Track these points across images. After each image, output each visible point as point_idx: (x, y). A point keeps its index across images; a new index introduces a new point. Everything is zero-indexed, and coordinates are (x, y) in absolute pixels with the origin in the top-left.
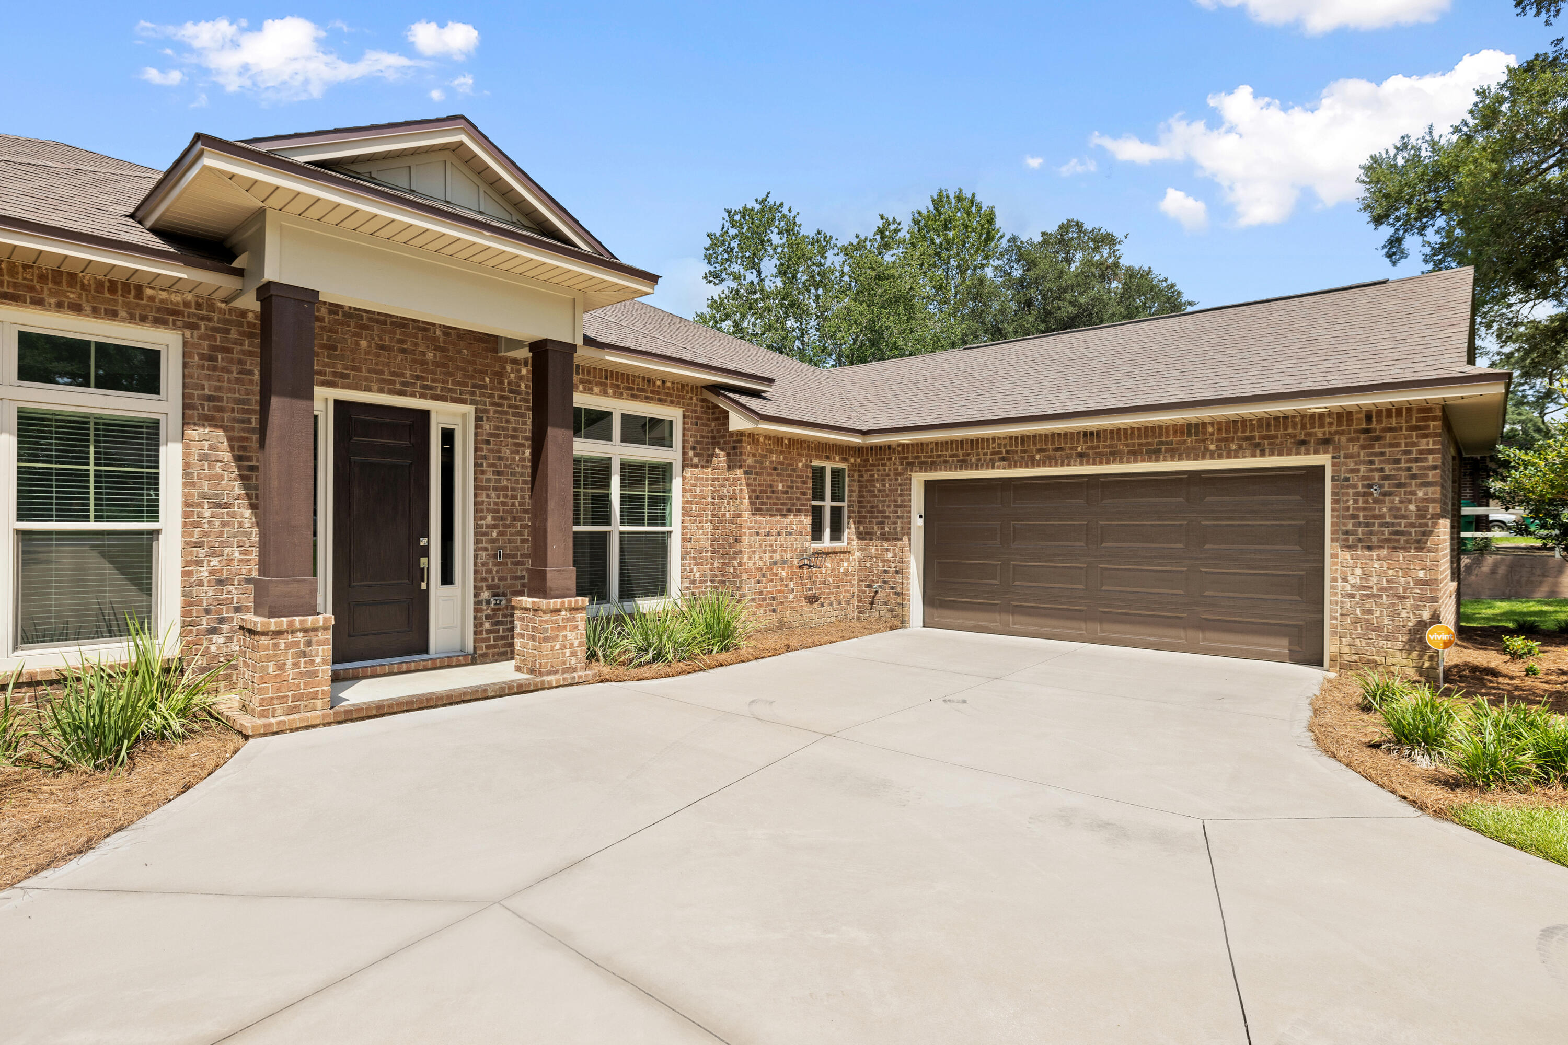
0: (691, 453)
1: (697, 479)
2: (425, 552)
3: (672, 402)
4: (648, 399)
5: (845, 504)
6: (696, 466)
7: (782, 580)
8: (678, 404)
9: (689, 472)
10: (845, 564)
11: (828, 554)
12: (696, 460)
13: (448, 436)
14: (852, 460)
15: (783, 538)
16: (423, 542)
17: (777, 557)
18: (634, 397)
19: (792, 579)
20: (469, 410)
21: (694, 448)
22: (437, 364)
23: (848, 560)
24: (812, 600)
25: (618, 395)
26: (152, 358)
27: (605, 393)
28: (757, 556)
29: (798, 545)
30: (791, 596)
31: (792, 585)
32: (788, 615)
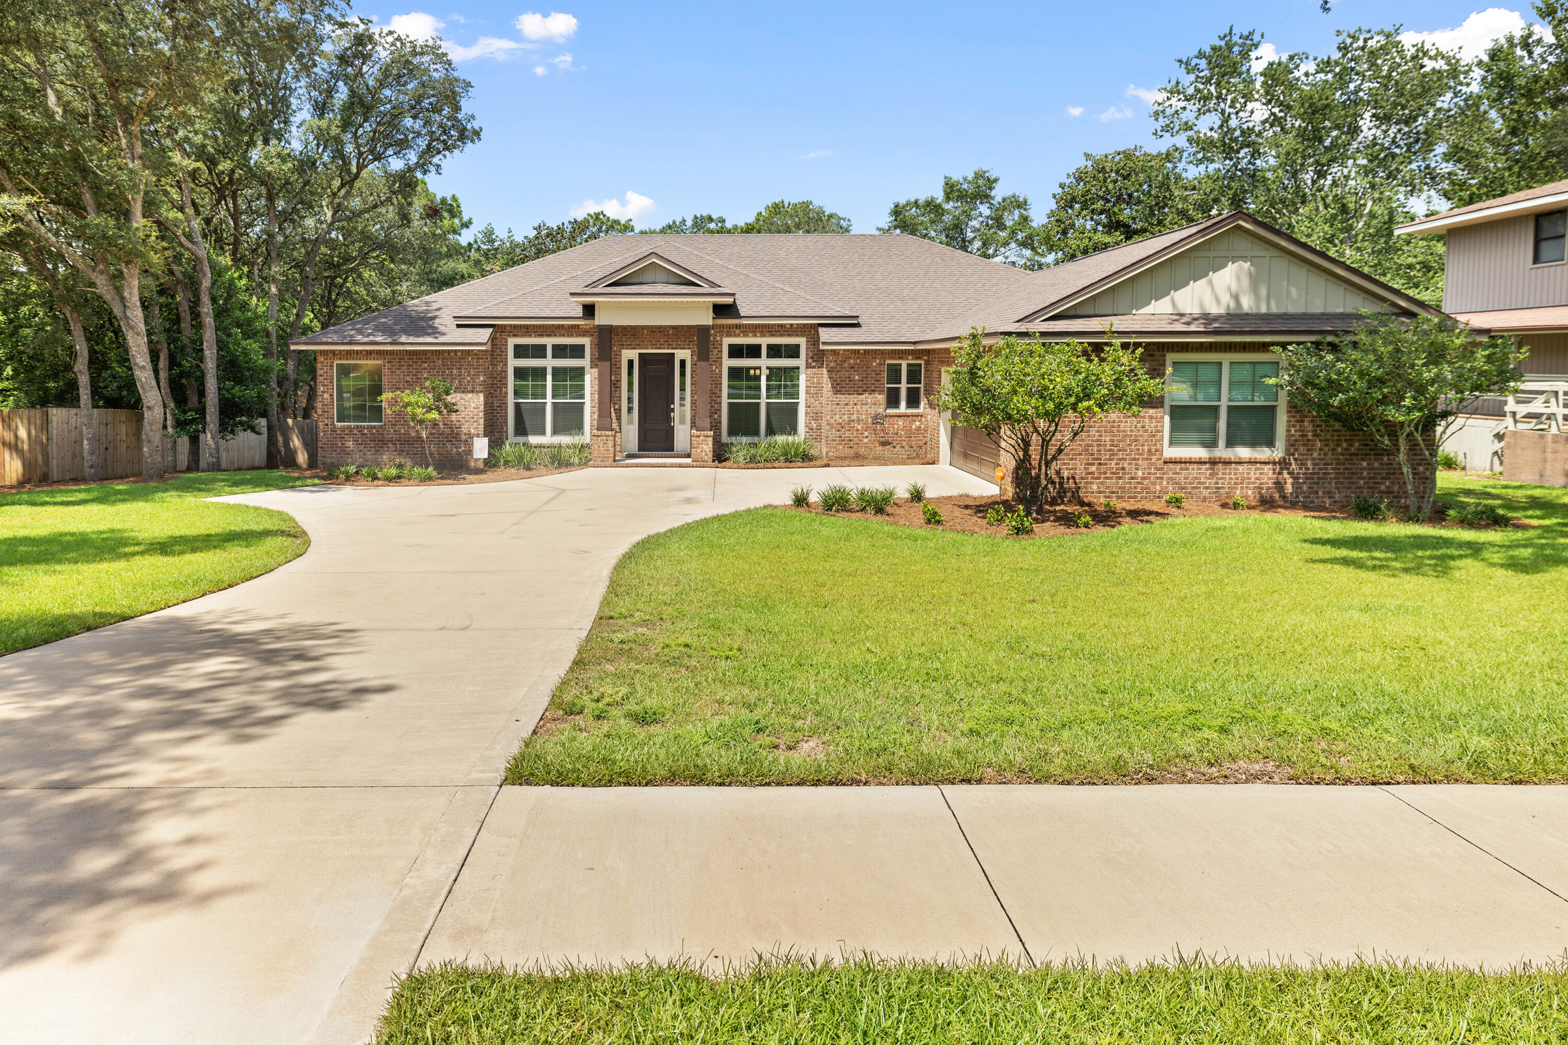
0: (810, 361)
1: (815, 374)
2: (673, 410)
3: (797, 335)
4: (781, 335)
5: (922, 386)
6: (814, 367)
7: (858, 430)
8: (802, 336)
9: (809, 371)
10: (918, 423)
11: (899, 416)
12: (814, 364)
13: (683, 363)
14: (926, 358)
15: (859, 407)
16: (672, 406)
17: (854, 417)
18: (772, 335)
19: (866, 430)
20: (689, 351)
21: (812, 358)
22: (674, 335)
23: (920, 421)
24: (884, 444)
25: (763, 335)
26: (582, 347)
27: (755, 336)
28: (837, 417)
29: (872, 411)
30: (866, 440)
31: (866, 434)
32: (862, 451)
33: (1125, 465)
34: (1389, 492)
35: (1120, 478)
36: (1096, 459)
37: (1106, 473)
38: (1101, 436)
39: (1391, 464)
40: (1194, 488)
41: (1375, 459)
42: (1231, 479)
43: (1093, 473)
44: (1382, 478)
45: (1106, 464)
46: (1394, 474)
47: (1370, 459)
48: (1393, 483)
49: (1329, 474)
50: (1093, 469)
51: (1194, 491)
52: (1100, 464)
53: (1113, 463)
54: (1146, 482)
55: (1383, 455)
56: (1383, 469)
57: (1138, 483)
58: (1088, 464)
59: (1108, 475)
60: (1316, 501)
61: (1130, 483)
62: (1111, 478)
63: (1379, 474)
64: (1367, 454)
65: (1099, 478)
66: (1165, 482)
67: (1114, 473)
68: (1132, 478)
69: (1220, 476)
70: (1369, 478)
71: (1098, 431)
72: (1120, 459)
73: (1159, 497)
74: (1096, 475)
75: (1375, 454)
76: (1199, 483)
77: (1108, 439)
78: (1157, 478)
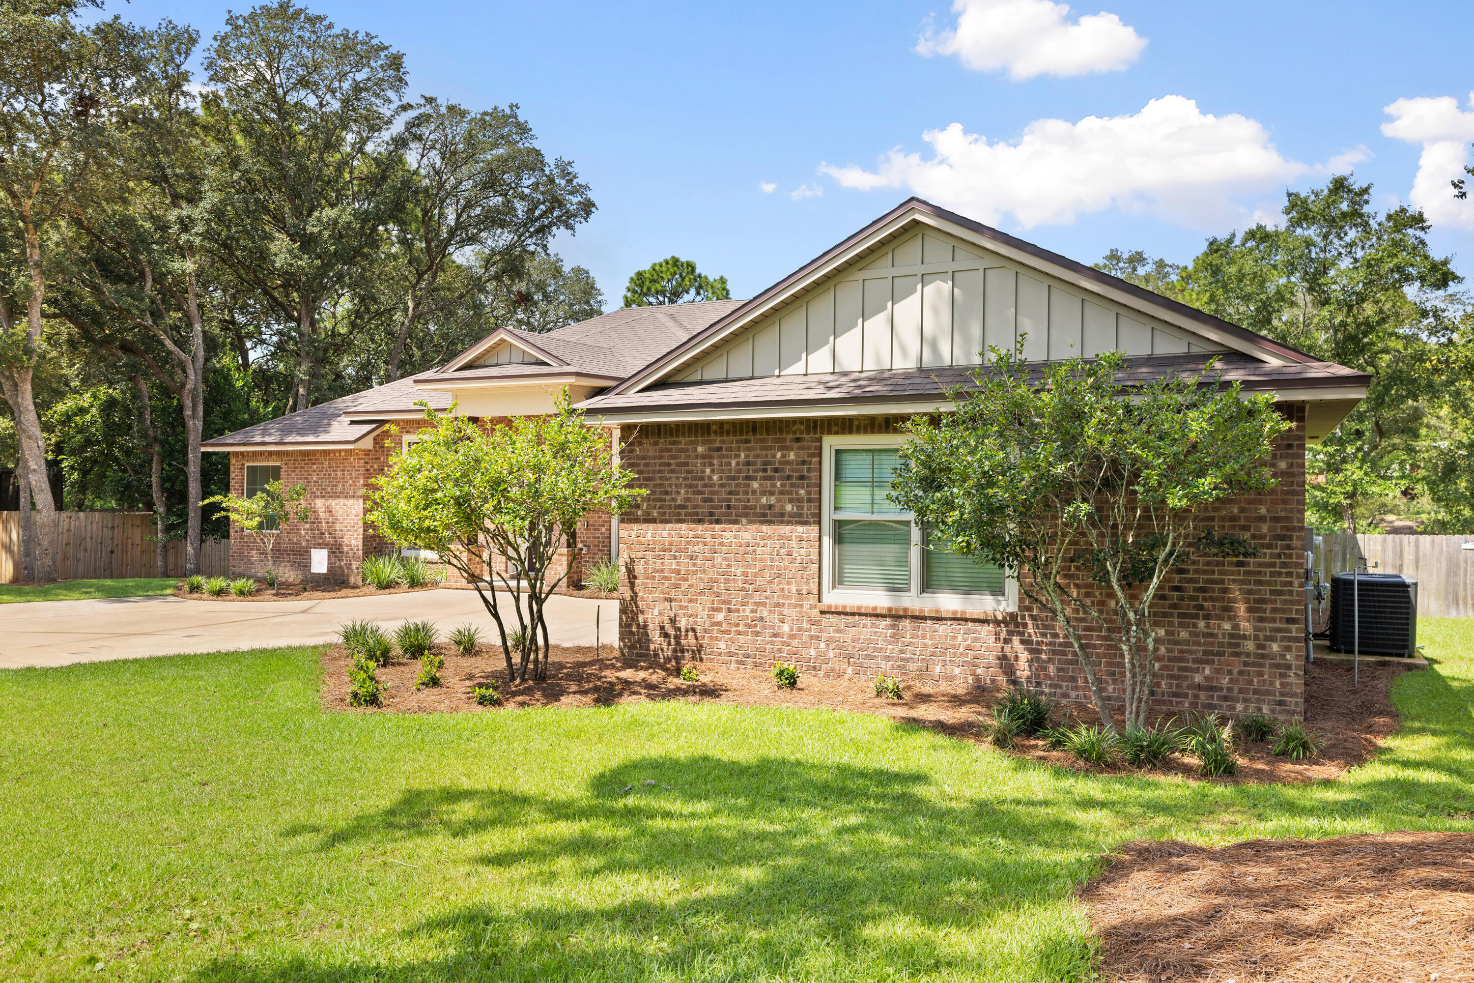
33: (765, 614)
34: (1211, 688)
35: (757, 634)
36: (724, 602)
37: (737, 625)
38: (729, 566)
39: (1212, 635)
40: (868, 657)
41: (1181, 625)
42: (925, 646)
43: (719, 624)
44: (1195, 661)
45: (737, 611)
46: (1220, 654)
47: (1171, 624)
48: (1218, 671)
49: (1094, 646)
50: (720, 617)
51: (866, 663)
52: (729, 610)
53: (748, 610)
54: (795, 643)
55: (1197, 616)
56: (1198, 644)
57: (783, 643)
58: (714, 610)
59: (741, 628)
60: (1073, 694)
61: (772, 643)
62: (745, 633)
63: (1190, 652)
64: (1165, 615)
65: (729, 632)
66: (822, 645)
67: (748, 626)
68: (775, 635)
69: (908, 640)
70: (1170, 659)
71: (726, 559)
72: (758, 604)
73: (814, 668)
74: (724, 627)
75: (1180, 615)
76: (875, 649)
77: (739, 572)
78: (811, 637)
